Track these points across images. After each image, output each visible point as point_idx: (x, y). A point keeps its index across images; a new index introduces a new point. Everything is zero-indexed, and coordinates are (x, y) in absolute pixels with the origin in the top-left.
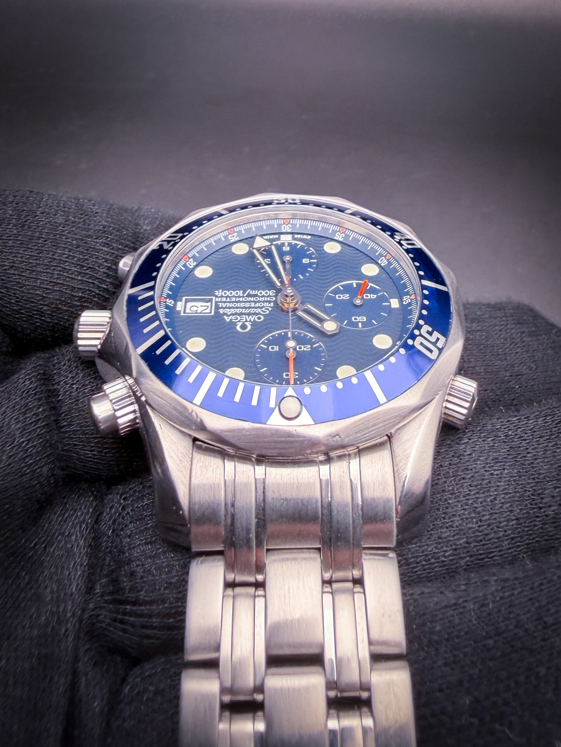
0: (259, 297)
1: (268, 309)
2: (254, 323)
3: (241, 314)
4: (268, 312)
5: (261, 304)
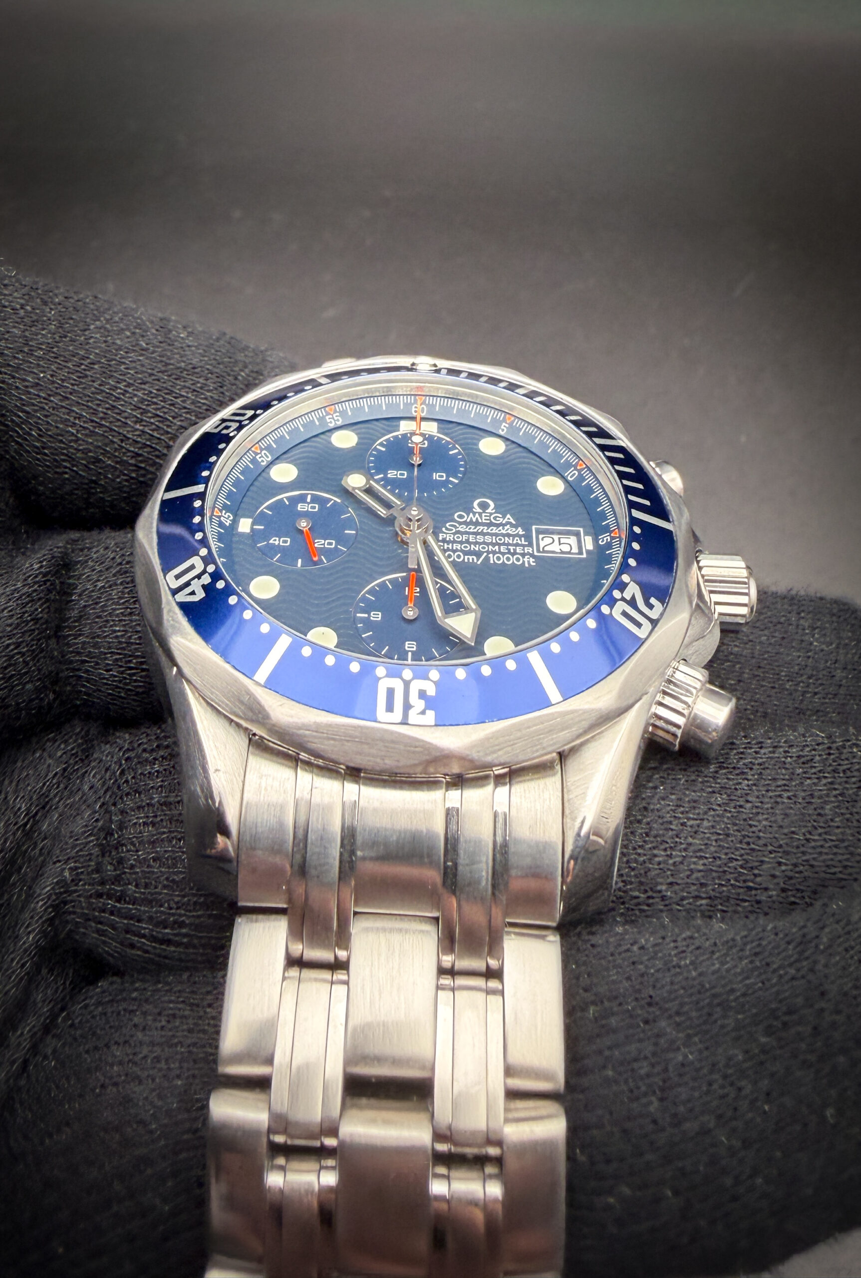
0: (462, 551)
1: (447, 529)
2: (469, 510)
3: (490, 524)
4: (447, 525)
5: (458, 537)
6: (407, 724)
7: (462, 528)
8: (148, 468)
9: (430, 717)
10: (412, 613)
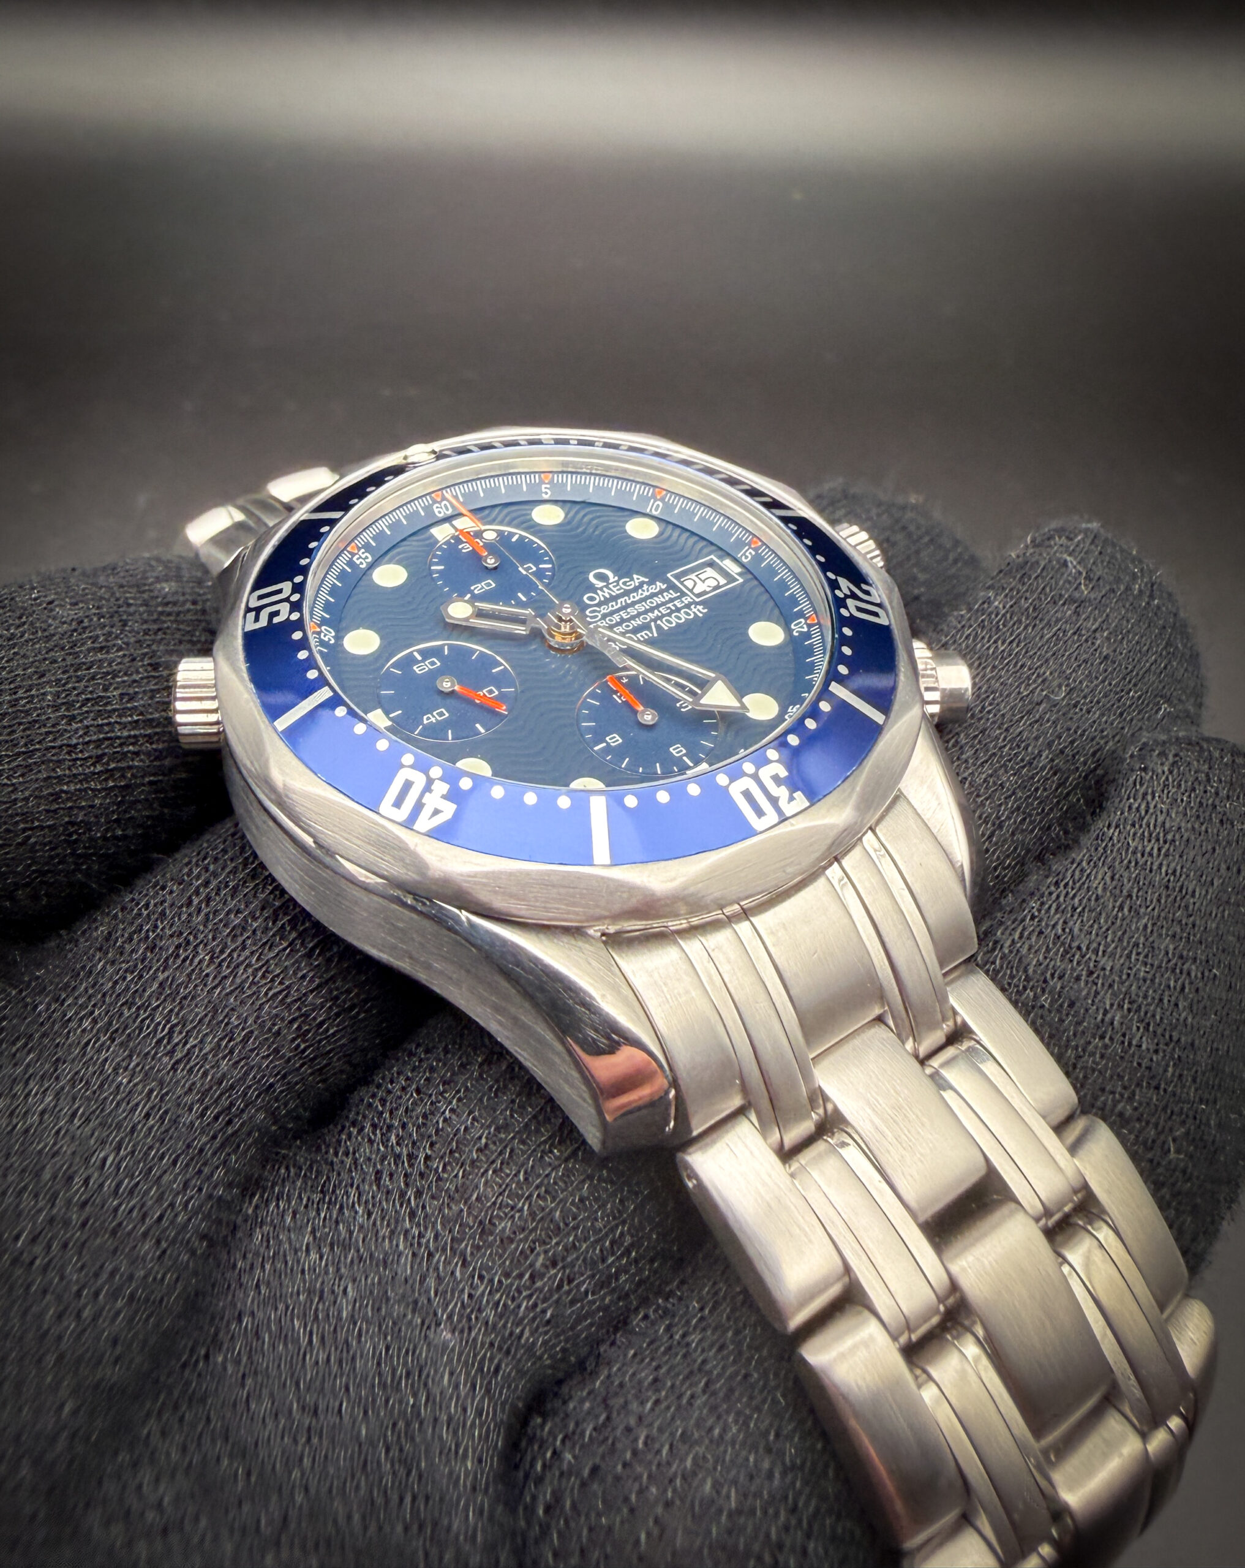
2: (592, 588)
3: (628, 592)
5: (611, 620)
6: (786, 819)
7: (604, 610)
8: (120, 765)
9: (801, 801)
10: (650, 717)
